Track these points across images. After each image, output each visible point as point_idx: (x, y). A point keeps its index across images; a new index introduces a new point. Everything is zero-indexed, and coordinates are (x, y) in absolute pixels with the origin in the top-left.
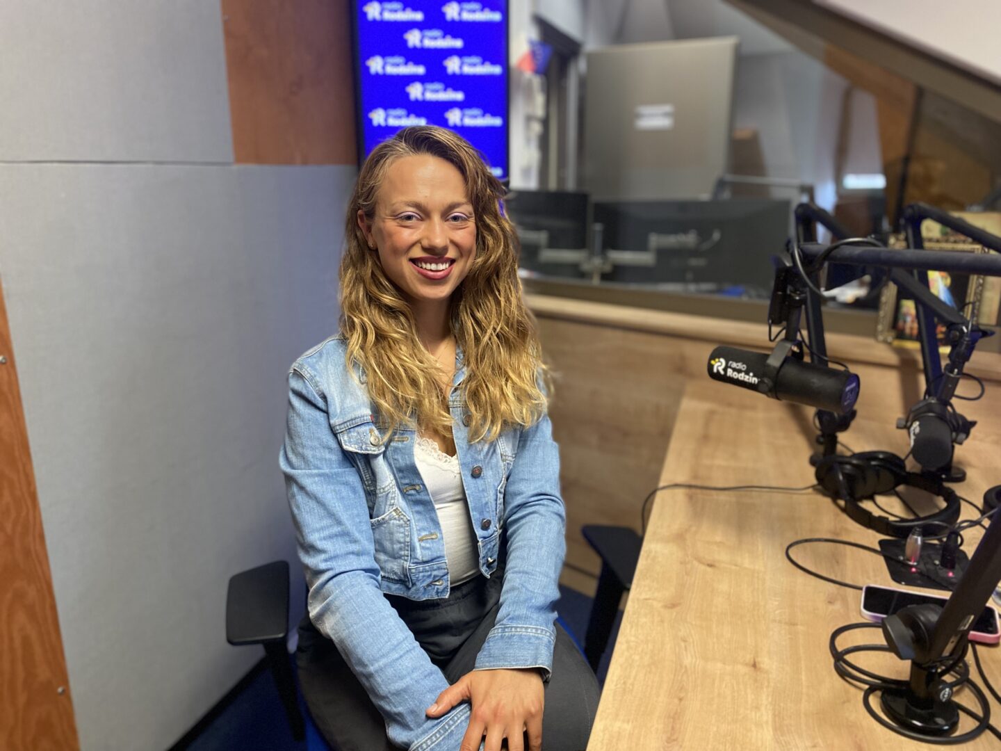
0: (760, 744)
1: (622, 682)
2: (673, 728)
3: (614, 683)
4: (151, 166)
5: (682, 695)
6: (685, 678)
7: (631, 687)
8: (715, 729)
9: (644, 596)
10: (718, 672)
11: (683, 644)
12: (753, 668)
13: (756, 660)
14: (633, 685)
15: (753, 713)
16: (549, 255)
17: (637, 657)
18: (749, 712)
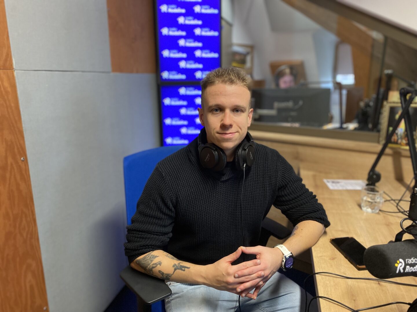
4: (81, 73)
5: (354, 298)
6: (352, 291)
9: (319, 255)
10: (365, 287)
12: (379, 285)
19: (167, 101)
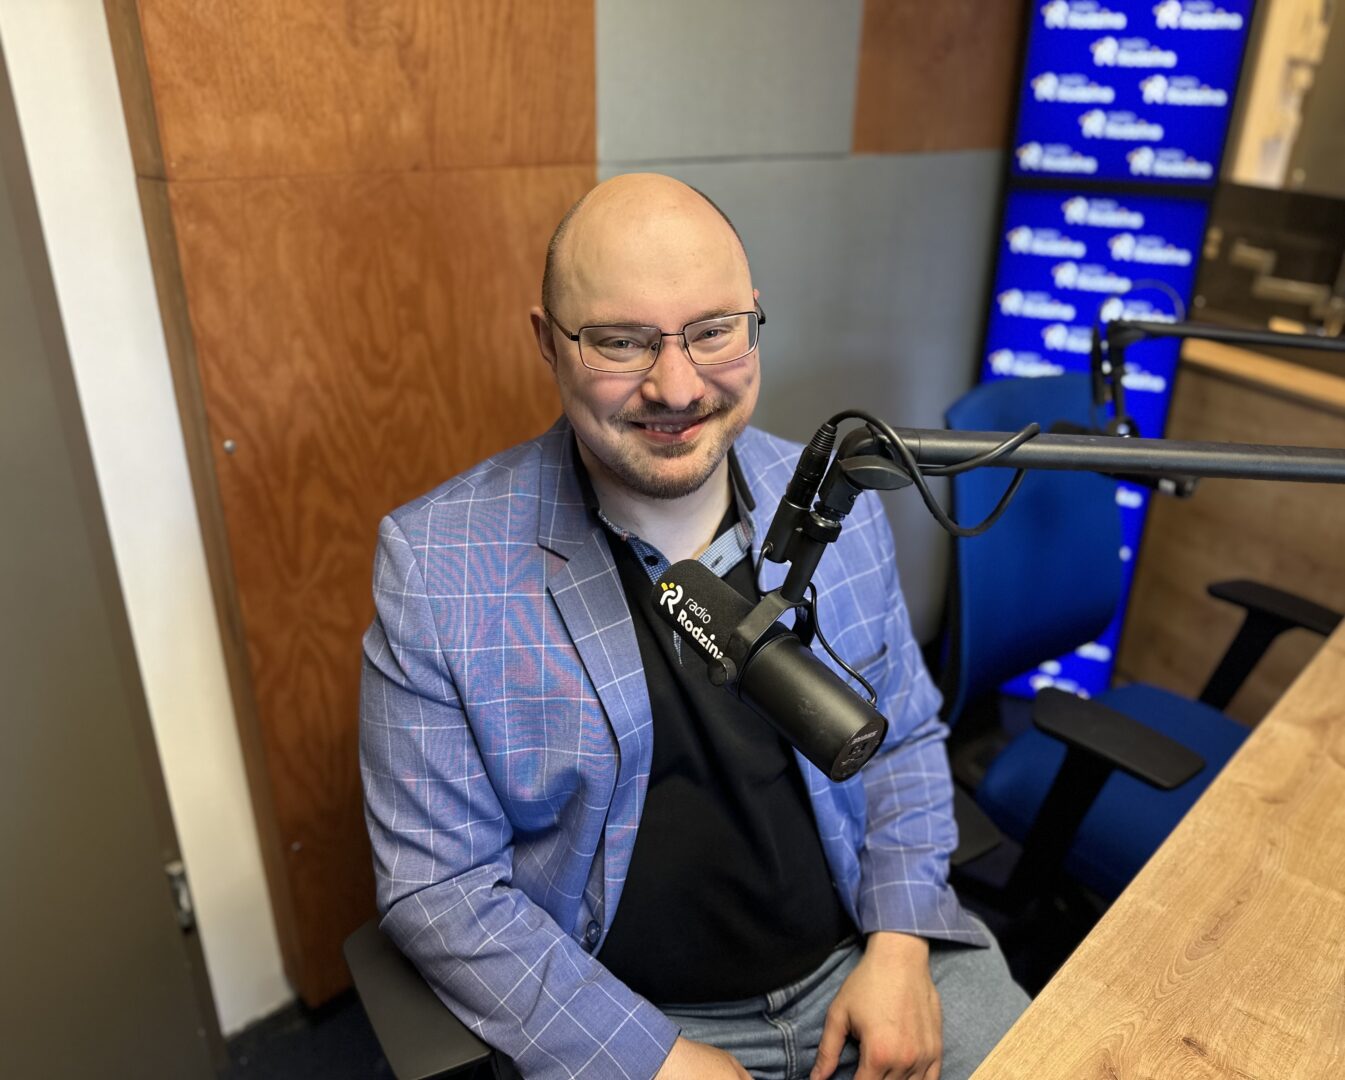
0: (1320, 977)
1: (1174, 862)
2: (1216, 928)
3: (1163, 861)
5: (1241, 899)
6: (1255, 882)
7: (1182, 871)
8: (1268, 945)
9: (1239, 779)
10: (1302, 890)
11: (1268, 847)
14: (1185, 869)
15: (1328, 946)
16: (1270, 286)
17: (1203, 843)
18: (1323, 942)
19: (1022, 240)
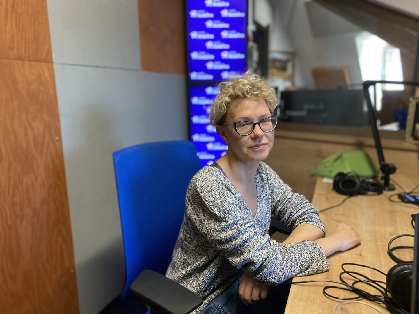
4: (111, 69)
10: (345, 257)
12: (360, 256)
13: (361, 253)
19: (195, 101)
